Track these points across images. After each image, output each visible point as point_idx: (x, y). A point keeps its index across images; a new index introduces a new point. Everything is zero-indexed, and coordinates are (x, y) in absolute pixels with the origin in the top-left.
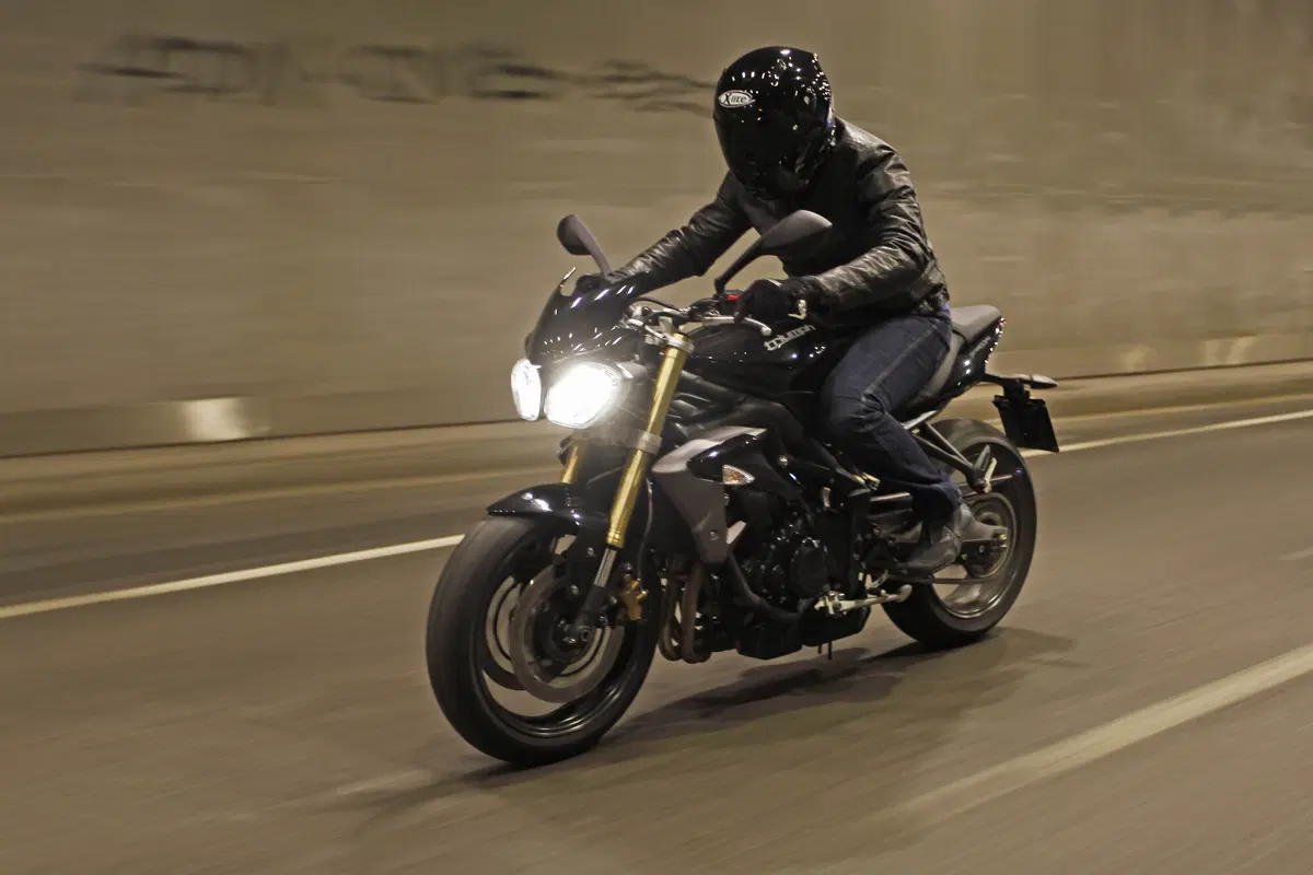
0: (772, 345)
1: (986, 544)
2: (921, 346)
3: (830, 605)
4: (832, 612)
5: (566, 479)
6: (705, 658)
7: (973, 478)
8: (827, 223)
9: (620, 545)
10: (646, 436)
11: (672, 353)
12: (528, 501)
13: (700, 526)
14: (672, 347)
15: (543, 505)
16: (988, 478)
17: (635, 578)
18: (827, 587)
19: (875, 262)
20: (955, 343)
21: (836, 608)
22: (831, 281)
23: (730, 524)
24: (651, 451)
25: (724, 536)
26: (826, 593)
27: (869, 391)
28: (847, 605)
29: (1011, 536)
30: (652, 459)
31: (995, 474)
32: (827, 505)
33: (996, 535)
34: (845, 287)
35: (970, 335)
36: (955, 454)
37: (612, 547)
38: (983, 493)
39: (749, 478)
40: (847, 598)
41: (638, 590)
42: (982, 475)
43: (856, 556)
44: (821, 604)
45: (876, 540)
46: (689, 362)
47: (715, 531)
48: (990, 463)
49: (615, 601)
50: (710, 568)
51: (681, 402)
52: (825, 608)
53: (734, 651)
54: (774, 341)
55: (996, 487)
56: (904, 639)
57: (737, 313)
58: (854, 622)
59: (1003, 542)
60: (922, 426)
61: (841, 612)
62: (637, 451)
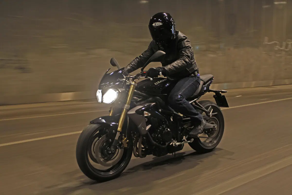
0: (156, 84)
1: (212, 129)
2: (193, 84)
3: (174, 144)
4: (174, 145)
5: (110, 115)
6: (145, 156)
7: (207, 113)
9: (121, 131)
10: (126, 105)
12: (100, 120)
13: (140, 126)
14: (132, 85)
15: (104, 121)
16: (211, 113)
17: (125, 137)
18: (172, 139)
19: (177, 63)
20: (201, 83)
21: (175, 144)
23: (147, 125)
24: (127, 109)
25: (145, 128)
26: (172, 141)
27: (180, 94)
28: (178, 144)
29: (218, 126)
30: (128, 110)
32: (172, 120)
33: (214, 127)
35: (206, 81)
36: (203, 108)
37: (119, 131)
38: (210, 117)
39: (150, 114)
40: (178, 142)
41: (126, 140)
42: (210, 113)
43: (179, 132)
44: (171, 144)
45: (184, 128)
46: (136, 88)
47: (144, 127)
48: (211, 110)
49: (120, 143)
50: (143, 136)
51: (135, 97)
52: (173, 144)
53: (152, 155)
54: (157, 83)
55: (213, 116)
56: (195, 151)
57: (145, 76)
58: (180, 147)
59: (216, 128)
60: (195, 102)
61: (177, 145)
62: (124, 109)
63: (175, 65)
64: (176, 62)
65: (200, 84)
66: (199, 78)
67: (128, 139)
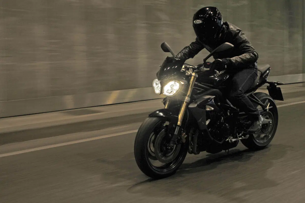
0: (216, 75)
1: (267, 124)
5: (166, 108)
6: (199, 153)
7: (264, 107)
8: (233, 46)
9: (180, 125)
10: (186, 98)
11: (193, 77)
12: (158, 113)
13: (200, 121)
15: (161, 114)
16: (268, 107)
17: (184, 132)
18: (229, 135)
21: (231, 141)
22: (233, 59)
23: (207, 120)
24: (188, 102)
25: (205, 123)
26: (229, 137)
27: (240, 89)
28: (234, 140)
29: (272, 122)
30: (188, 104)
31: (269, 106)
32: (229, 115)
33: (269, 122)
34: (236, 61)
35: (263, 72)
36: (259, 101)
37: (178, 126)
38: (267, 111)
39: (213, 109)
40: (233, 138)
41: (185, 135)
42: (266, 107)
44: (228, 140)
45: (241, 123)
46: (197, 80)
47: (204, 122)
48: (268, 104)
49: (179, 138)
50: (201, 131)
52: (229, 140)
53: (205, 151)
55: (269, 109)
56: (247, 148)
57: (210, 68)
58: (235, 143)
59: (271, 124)
60: (251, 95)
61: (232, 142)
62: (184, 102)
63: (242, 58)
64: (243, 55)
65: (257, 76)
66: (256, 69)
67: (186, 134)
